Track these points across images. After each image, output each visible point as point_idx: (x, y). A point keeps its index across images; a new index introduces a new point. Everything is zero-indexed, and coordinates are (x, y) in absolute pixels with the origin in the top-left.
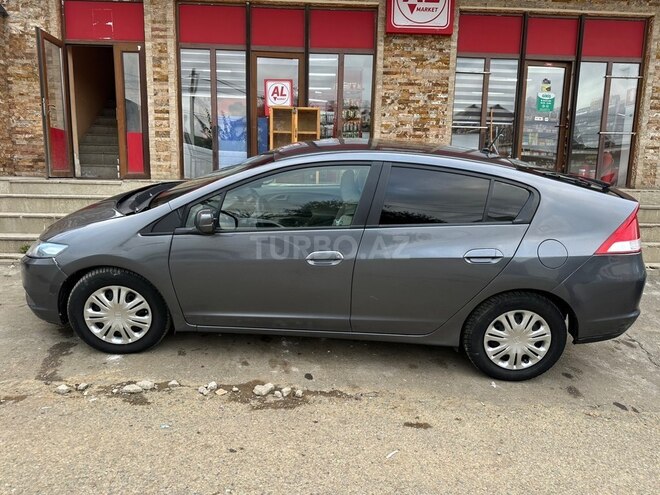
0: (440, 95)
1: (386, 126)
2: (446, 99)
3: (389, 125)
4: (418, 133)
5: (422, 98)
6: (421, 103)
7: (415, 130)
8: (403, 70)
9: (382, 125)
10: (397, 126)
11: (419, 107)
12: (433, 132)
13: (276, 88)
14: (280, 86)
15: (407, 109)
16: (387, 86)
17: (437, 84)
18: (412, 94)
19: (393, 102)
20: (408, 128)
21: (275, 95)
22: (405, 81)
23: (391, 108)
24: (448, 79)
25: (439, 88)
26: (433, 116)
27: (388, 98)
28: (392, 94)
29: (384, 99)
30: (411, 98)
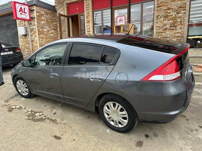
0: (182, 12)
1: (158, 27)
2: (185, 13)
3: (159, 26)
4: (172, 28)
5: (173, 14)
6: (174, 16)
7: (171, 27)
8: (165, 4)
9: (157, 27)
10: (163, 26)
11: (173, 18)
12: (179, 27)
13: (120, 19)
14: (121, 18)
15: (167, 19)
16: (159, 12)
17: (181, 7)
18: (169, 13)
19: (161, 17)
20: (168, 26)
21: (120, 21)
22: (166, 8)
23: (160, 20)
24: (186, 4)
25: (182, 9)
26: (179, 20)
27: (159, 16)
28: (161, 14)
29: (157, 17)
30: (169, 15)
